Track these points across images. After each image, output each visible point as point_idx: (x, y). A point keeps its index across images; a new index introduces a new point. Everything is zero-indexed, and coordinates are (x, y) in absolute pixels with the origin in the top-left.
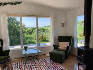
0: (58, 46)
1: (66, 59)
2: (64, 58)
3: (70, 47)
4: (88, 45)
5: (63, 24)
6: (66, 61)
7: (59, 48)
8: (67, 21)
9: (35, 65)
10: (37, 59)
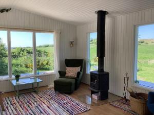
0: (65, 73)
1: (76, 89)
2: (73, 87)
3: (82, 73)
4: (102, 68)
5: (72, 43)
6: (76, 91)
7: (66, 75)
8: (76, 39)
9: (34, 100)
10: (35, 92)
